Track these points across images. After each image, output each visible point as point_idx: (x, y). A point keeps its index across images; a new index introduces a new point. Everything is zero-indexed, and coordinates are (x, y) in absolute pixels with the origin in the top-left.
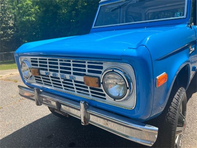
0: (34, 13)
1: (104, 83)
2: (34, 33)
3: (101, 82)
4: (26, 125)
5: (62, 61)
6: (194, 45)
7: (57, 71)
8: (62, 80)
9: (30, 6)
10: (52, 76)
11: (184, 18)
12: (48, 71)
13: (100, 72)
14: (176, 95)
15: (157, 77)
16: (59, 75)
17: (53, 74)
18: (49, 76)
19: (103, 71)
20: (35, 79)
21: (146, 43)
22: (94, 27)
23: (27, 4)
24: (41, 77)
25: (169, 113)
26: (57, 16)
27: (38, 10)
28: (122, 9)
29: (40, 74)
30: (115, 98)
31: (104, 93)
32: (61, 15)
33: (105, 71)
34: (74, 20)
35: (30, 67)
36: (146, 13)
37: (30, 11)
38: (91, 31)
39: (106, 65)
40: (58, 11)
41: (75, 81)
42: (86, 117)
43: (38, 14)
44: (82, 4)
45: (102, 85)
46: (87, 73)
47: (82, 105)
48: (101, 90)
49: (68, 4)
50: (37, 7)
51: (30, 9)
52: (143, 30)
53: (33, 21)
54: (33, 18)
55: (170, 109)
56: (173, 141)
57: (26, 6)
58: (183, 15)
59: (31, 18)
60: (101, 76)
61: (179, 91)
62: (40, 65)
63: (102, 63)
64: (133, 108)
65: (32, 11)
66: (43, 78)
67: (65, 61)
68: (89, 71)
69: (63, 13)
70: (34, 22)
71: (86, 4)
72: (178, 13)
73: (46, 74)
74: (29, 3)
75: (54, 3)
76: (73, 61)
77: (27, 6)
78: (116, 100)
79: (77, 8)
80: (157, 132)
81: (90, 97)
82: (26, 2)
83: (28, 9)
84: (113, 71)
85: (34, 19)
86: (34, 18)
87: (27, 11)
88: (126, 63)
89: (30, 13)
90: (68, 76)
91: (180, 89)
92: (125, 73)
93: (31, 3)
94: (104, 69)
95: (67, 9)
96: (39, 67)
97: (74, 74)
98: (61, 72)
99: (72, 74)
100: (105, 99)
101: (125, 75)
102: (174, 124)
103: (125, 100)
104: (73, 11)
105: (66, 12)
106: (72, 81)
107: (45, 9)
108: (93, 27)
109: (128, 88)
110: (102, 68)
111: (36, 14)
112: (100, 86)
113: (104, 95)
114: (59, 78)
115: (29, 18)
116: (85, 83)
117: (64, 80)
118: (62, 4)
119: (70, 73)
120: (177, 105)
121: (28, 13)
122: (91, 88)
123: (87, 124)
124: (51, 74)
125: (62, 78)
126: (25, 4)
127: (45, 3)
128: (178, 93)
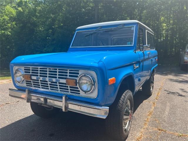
0: (11, 28)
1: (79, 83)
2: (9, 47)
3: (78, 82)
4: (10, 123)
5: (50, 69)
6: (138, 64)
7: (46, 77)
8: (49, 83)
9: (7, 21)
10: (42, 80)
11: (132, 46)
12: (39, 77)
13: (77, 77)
14: (124, 94)
15: (109, 79)
16: (47, 79)
17: (43, 79)
18: (39, 80)
19: (78, 75)
20: (25, 83)
21: (103, 60)
22: (72, 47)
23: (4, 19)
24: (32, 81)
25: (119, 104)
26: (34, 33)
27: (15, 25)
28: (93, 36)
29: (31, 79)
30: (85, 92)
31: (79, 89)
32: (38, 32)
33: (80, 76)
34: (50, 37)
35: (23, 74)
36: (112, 38)
37: (6, 25)
38: (69, 50)
39: (81, 72)
40: (35, 29)
41: (59, 83)
42: (66, 106)
43: (13, 29)
44: (58, 24)
45: (78, 84)
46: (68, 77)
47: (64, 98)
48: (77, 88)
49: (46, 23)
50: (14, 23)
51: (7, 24)
52: (107, 52)
53: (8, 35)
54: (8, 32)
55: (120, 102)
56: (121, 122)
57: (2, 21)
58: (132, 44)
59: (7, 32)
60: (78, 79)
61: (126, 91)
62: (32, 73)
63: (78, 71)
64: (96, 97)
65: (8, 26)
66: (33, 82)
67: (53, 69)
68: (70, 76)
69: (40, 31)
70: (10, 36)
71: (62, 24)
72: (129, 43)
73: (37, 78)
74: (6, 18)
75: (31, 21)
76: (59, 70)
77: (4, 21)
78: (86, 93)
79: (53, 27)
80: (108, 110)
81: (69, 93)
82: (3, 18)
83: (5, 24)
84: (85, 75)
85: (10, 34)
86: (10, 32)
87: (3, 25)
88: (93, 71)
89: (6, 27)
90: (54, 80)
91: (127, 90)
92: (92, 76)
93: (8, 19)
94: (80, 74)
95: (44, 27)
96: (31, 74)
97: (59, 78)
98: (49, 77)
99: (57, 78)
100: (79, 94)
101: (92, 78)
102: (122, 111)
103: (91, 92)
104: (50, 29)
105: (43, 30)
106: (57, 83)
107: (21, 25)
108: (70, 47)
109: (93, 85)
110: (78, 74)
111: (12, 29)
112: (76, 85)
113: (79, 91)
114: (47, 82)
115: (5, 32)
116: (67, 84)
117: (51, 83)
118: (39, 22)
119: (56, 77)
120: (124, 99)
121: (4, 27)
122: (70, 87)
123: (67, 111)
124: (41, 78)
125: (49, 81)
126: (2, 19)
127: (23, 20)
128: (125, 93)
